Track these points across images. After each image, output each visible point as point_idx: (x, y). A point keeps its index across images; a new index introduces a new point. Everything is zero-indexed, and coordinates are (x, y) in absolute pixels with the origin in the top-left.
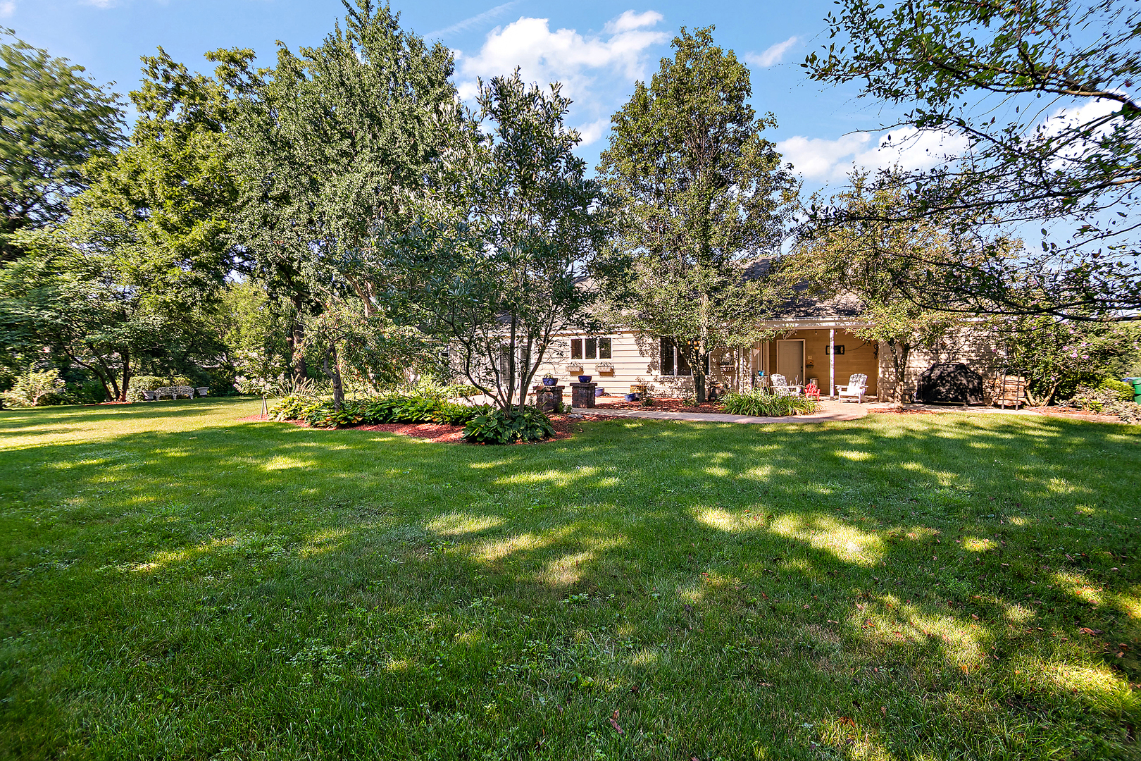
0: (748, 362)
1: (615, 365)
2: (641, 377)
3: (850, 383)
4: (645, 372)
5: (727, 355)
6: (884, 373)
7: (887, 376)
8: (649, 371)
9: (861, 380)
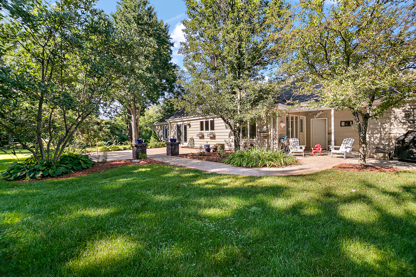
0: (276, 131)
1: (216, 133)
2: (226, 140)
3: (342, 145)
4: (227, 137)
5: (265, 127)
6: (370, 138)
7: (372, 140)
8: (230, 136)
9: (350, 142)
